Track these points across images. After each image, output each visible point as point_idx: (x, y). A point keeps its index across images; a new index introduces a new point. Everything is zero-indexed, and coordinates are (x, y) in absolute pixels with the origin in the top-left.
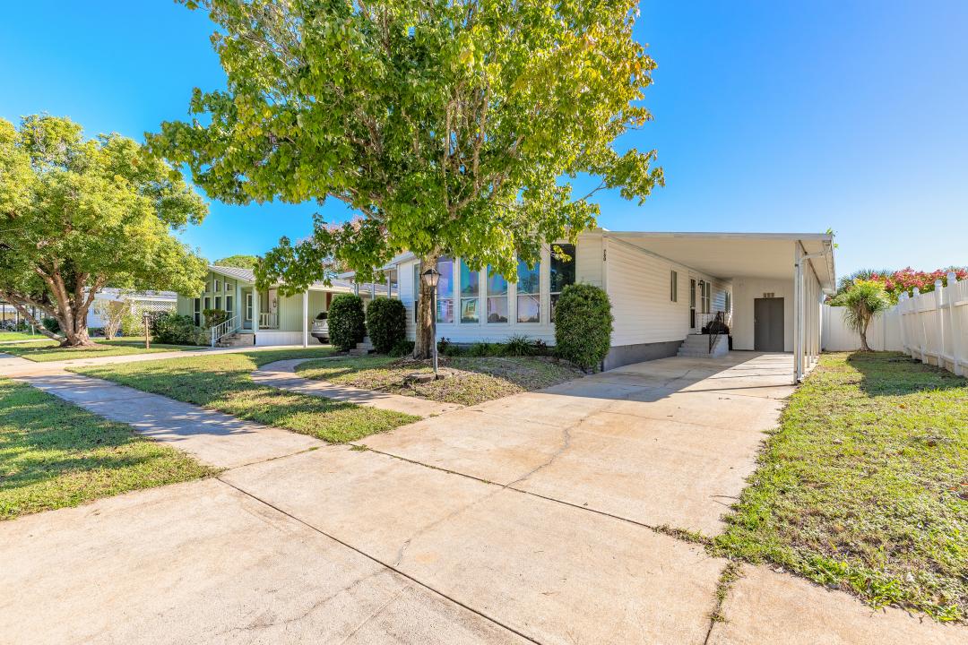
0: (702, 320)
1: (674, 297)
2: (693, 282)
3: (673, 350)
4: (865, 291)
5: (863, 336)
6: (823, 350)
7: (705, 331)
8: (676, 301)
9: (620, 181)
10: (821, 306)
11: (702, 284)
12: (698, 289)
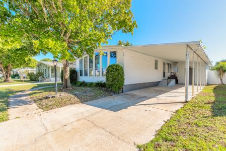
0: (168, 75)
1: (156, 68)
2: (164, 64)
3: (156, 84)
4: (222, 65)
5: (221, 80)
6: (208, 84)
7: (169, 78)
8: (157, 69)
9: (121, 27)
10: (207, 70)
11: (168, 64)
12: (167, 66)
